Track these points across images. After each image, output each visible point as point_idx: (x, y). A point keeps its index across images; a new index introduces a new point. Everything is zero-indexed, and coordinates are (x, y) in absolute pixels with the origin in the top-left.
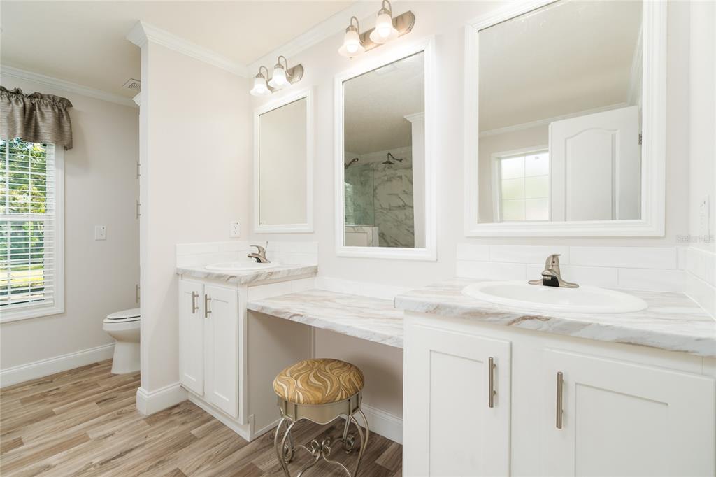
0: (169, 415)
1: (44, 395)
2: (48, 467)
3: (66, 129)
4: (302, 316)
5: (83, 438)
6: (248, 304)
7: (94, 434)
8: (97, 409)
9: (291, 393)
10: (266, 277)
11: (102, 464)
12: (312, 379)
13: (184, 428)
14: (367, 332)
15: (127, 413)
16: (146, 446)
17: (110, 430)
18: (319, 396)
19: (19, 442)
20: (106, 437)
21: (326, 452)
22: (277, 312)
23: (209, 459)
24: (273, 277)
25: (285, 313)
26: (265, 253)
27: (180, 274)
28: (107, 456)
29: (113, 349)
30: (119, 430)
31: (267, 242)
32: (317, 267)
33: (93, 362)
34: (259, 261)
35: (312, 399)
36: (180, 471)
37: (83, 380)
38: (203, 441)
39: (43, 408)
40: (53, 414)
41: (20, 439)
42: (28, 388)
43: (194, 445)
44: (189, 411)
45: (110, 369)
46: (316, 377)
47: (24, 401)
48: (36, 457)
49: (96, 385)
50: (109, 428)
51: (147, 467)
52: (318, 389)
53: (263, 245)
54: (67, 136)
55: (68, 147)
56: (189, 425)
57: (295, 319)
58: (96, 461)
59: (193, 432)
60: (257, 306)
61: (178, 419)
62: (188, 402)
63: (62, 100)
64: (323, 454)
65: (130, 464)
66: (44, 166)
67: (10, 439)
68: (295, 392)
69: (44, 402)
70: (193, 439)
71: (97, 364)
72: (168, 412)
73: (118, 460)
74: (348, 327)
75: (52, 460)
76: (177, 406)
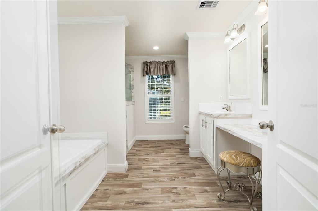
0: (197, 159)
1: (170, 144)
2: (167, 159)
3: (174, 69)
4: (231, 131)
5: (175, 156)
6: (217, 125)
7: (178, 156)
8: (180, 151)
9: (223, 157)
10: (224, 116)
11: (177, 164)
12: (233, 156)
13: (199, 164)
14: (252, 140)
15: (186, 154)
16: (188, 164)
17: (181, 157)
18: (233, 162)
19: (163, 152)
20: (180, 158)
21: (242, 189)
22: (224, 129)
23: (203, 175)
24: (227, 116)
25: (227, 129)
26: (230, 108)
27: (200, 113)
28: (179, 162)
29: (186, 136)
30: (183, 158)
31: (231, 103)
32: (251, 114)
33: (182, 139)
34: (228, 111)
35: (230, 162)
36: (194, 174)
37: (178, 143)
38: (203, 169)
39: (169, 147)
40: (171, 149)
41: (164, 152)
42: (168, 141)
43: (200, 169)
44: (202, 160)
45: (185, 142)
46: (235, 156)
47: (166, 144)
48: (166, 157)
49: (181, 145)
50: (181, 156)
51: (187, 169)
52: (234, 159)
53: (229, 104)
54: (174, 71)
55: (175, 75)
56: (201, 164)
57: (229, 132)
58: (176, 162)
59: (201, 166)
60: (219, 126)
61: (199, 161)
62: (203, 158)
63: (173, 61)
64: (240, 188)
65: (183, 166)
66: (170, 81)
67: (162, 151)
68: (224, 158)
69: (169, 145)
70: (201, 168)
71: (182, 140)
72: (196, 158)
73: (181, 164)
74: (245, 137)
75: (168, 158)
76: (199, 157)
